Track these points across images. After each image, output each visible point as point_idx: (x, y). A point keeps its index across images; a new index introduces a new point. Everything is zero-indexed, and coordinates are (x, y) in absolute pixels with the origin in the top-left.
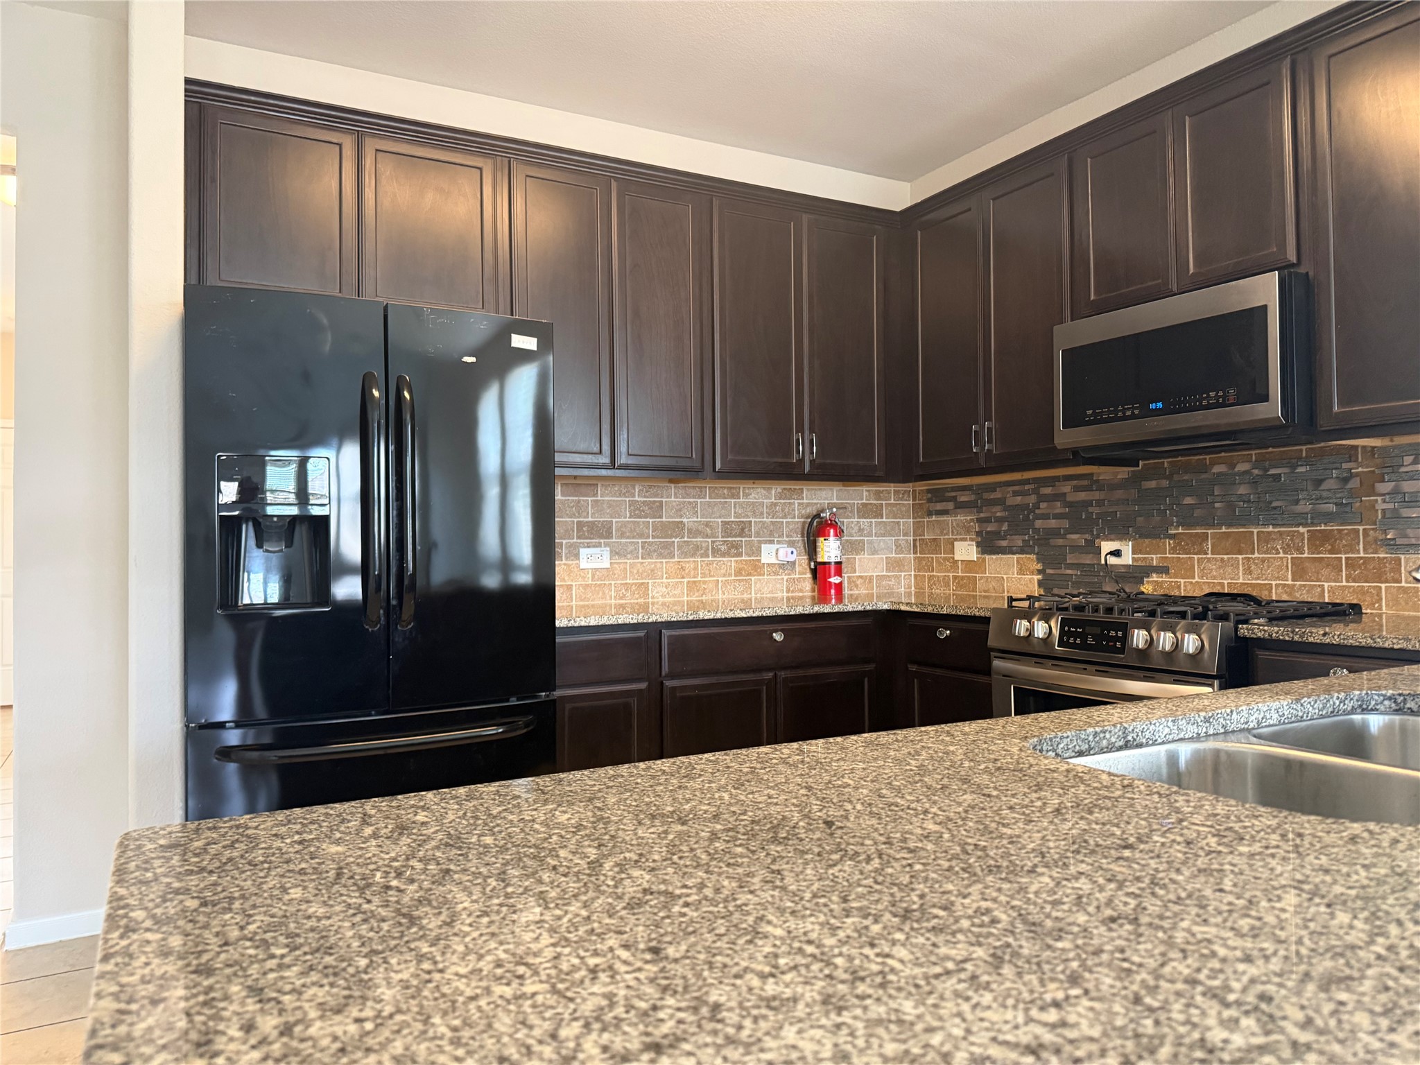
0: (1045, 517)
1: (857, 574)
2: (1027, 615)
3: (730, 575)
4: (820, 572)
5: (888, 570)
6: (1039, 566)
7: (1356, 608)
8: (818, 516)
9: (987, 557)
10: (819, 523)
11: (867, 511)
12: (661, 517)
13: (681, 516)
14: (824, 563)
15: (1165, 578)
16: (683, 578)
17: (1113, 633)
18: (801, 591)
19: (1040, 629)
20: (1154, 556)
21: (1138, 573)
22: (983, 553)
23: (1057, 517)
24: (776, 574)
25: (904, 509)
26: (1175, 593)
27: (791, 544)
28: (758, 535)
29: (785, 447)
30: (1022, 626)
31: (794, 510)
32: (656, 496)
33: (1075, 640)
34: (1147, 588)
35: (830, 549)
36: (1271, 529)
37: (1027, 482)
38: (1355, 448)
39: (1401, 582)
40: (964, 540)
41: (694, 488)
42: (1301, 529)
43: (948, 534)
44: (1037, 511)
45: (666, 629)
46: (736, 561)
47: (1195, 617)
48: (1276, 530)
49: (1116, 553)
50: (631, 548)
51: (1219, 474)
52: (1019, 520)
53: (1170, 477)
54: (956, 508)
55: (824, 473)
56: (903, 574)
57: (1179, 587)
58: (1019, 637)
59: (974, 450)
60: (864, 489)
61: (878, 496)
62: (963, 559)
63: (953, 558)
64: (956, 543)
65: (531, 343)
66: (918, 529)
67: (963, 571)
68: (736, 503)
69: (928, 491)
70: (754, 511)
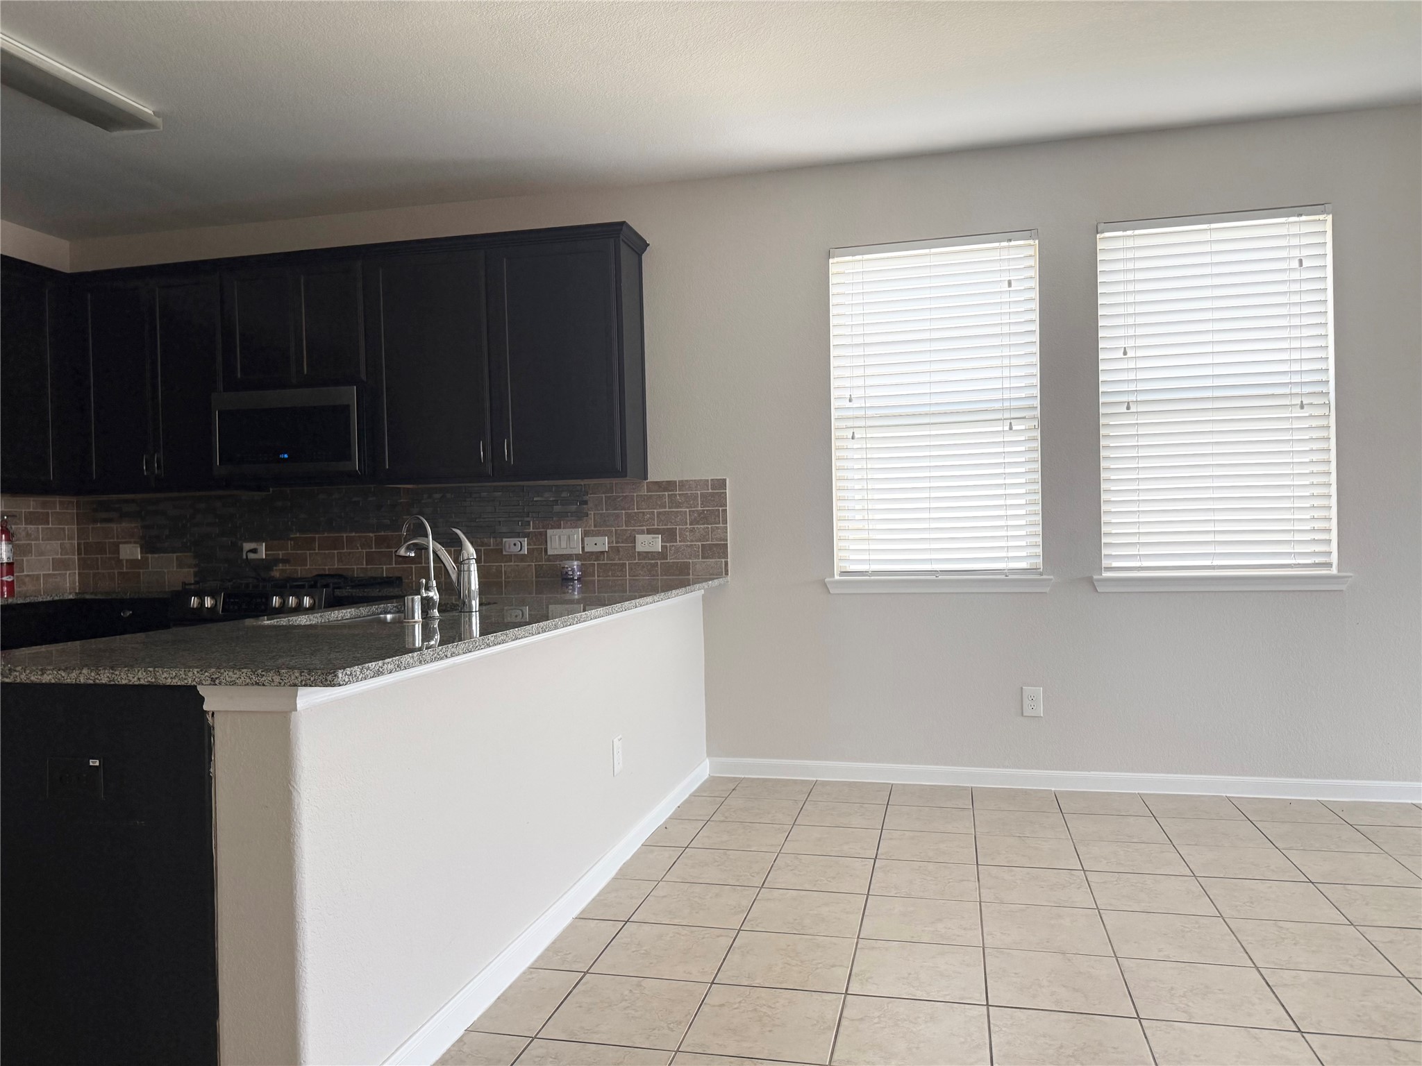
0: (200, 525)
1: (25, 573)
2: (201, 595)
5: (54, 569)
6: (195, 562)
7: (399, 579)
9: (150, 556)
11: (32, 519)
15: (287, 567)
17: (261, 600)
19: (208, 602)
20: (280, 552)
21: (268, 564)
22: (147, 553)
23: (210, 525)
25: (68, 517)
26: (296, 575)
30: (194, 601)
33: (235, 607)
34: (276, 574)
36: (353, 534)
37: (185, 499)
38: (400, 488)
39: (422, 564)
40: (130, 543)
42: (371, 535)
43: (112, 538)
44: (194, 521)
47: (311, 587)
48: (357, 535)
49: (254, 551)
51: (323, 500)
52: (179, 527)
53: (290, 500)
54: (120, 517)
56: (68, 572)
57: (298, 572)
58: (193, 608)
59: (145, 474)
60: (32, 499)
61: (44, 505)
62: (128, 558)
63: (119, 557)
64: (121, 546)
66: (82, 534)
67: (127, 569)
69: (93, 503)
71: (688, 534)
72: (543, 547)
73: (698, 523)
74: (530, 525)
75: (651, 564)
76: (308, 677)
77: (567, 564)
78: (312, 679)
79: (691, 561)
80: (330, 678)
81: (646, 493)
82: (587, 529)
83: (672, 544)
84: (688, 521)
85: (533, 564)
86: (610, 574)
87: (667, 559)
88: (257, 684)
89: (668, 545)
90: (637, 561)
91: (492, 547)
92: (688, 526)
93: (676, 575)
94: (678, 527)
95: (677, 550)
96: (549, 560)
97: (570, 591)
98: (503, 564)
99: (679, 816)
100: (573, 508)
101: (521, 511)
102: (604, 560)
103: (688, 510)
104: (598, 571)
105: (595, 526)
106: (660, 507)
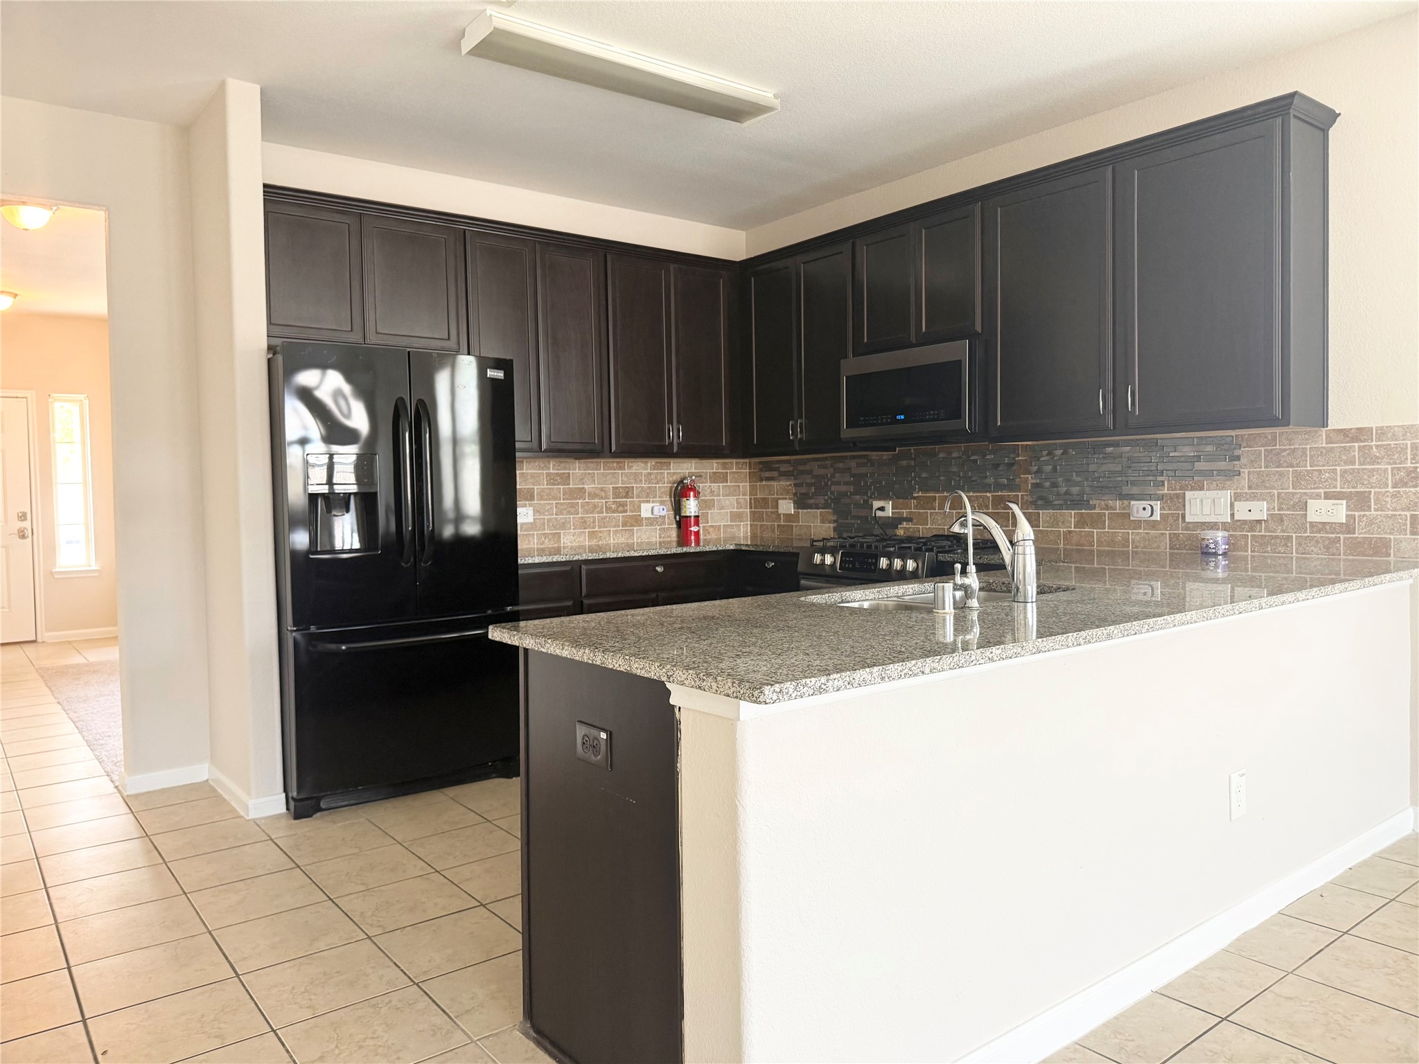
0: (839, 483)
1: (710, 524)
2: (823, 552)
3: (619, 526)
4: (683, 523)
5: (731, 521)
6: (834, 518)
8: (681, 482)
9: (800, 511)
10: (683, 487)
11: (716, 478)
12: (569, 484)
13: (583, 484)
14: (687, 517)
15: (910, 525)
16: (585, 529)
17: (870, 561)
18: (669, 537)
19: (829, 559)
20: (904, 511)
21: (895, 522)
22: (798, 508)
23: (846, 483)
24: (651, 524)
25: (742, 476)
26: (917, 535)
27: (662, 503)
28: (638, 496)
29: (661, 433)
30: (817, 558)
31: (664, 478)
32: (565, 469)
33: (850, 565)
34: (900, 532)
35: (691, 507)
37: (827, 458)
38: (1017, 445)
40: (785, 499)
41: (592, 462)
42: (988, 495)
43: (774, 494)
44: (834, 480)
45: (585, 565)
46: (623, 516)
49: (882, 509)
50: (548, 507)
51: (943, 458)
52: (822, 486)
53: (914, 459)
54: (780, 476)
55: (688, 452)
56: (742, 523)
57: (919, 531)
58: (816, 564)
59: (791, 438)
60: (715, 461)
61: (724, 466)
62: (784, 512)
63: (778, 512)
64: (779, 501)
65: (500, 374)
66: (753, 490)
67: (784, 522)
68: (622, 473)
69: (760, 463)
70: (636, 480)
71: (1389, 499)
72: (1180, 513)
73: (1405, 485)
74: (1163, 485)
75: (1329, 539)
76: (739, 689)
77: (1209, 535)
78: (742, 692)
79: (1392, 537)
80: (756, 693)
81: (1324, 445)
82: (1239, 491)
83: (1362, 513)
84: (1390, 482)
85: (1167, 532)
86: (1269, 549)
87: (1354, 533)
88: (700, 688)
89: (1357, 514)
90: (1308, 534)
91: (1118, 511)
92: (1390, 489)
93: (1368, 556)
94: (1373, 490)
95: (1371, 522)
96: (1187, 529)
97: (1211, 568)
98: (1130, 531)
99: (1347, 883)
100: (1222, 465)
101: (1154, 468)
102: (1260, 531)
103: (1389, 467)
104: (1252, 545)
105: (1250, 488)
106: (1346, 463)
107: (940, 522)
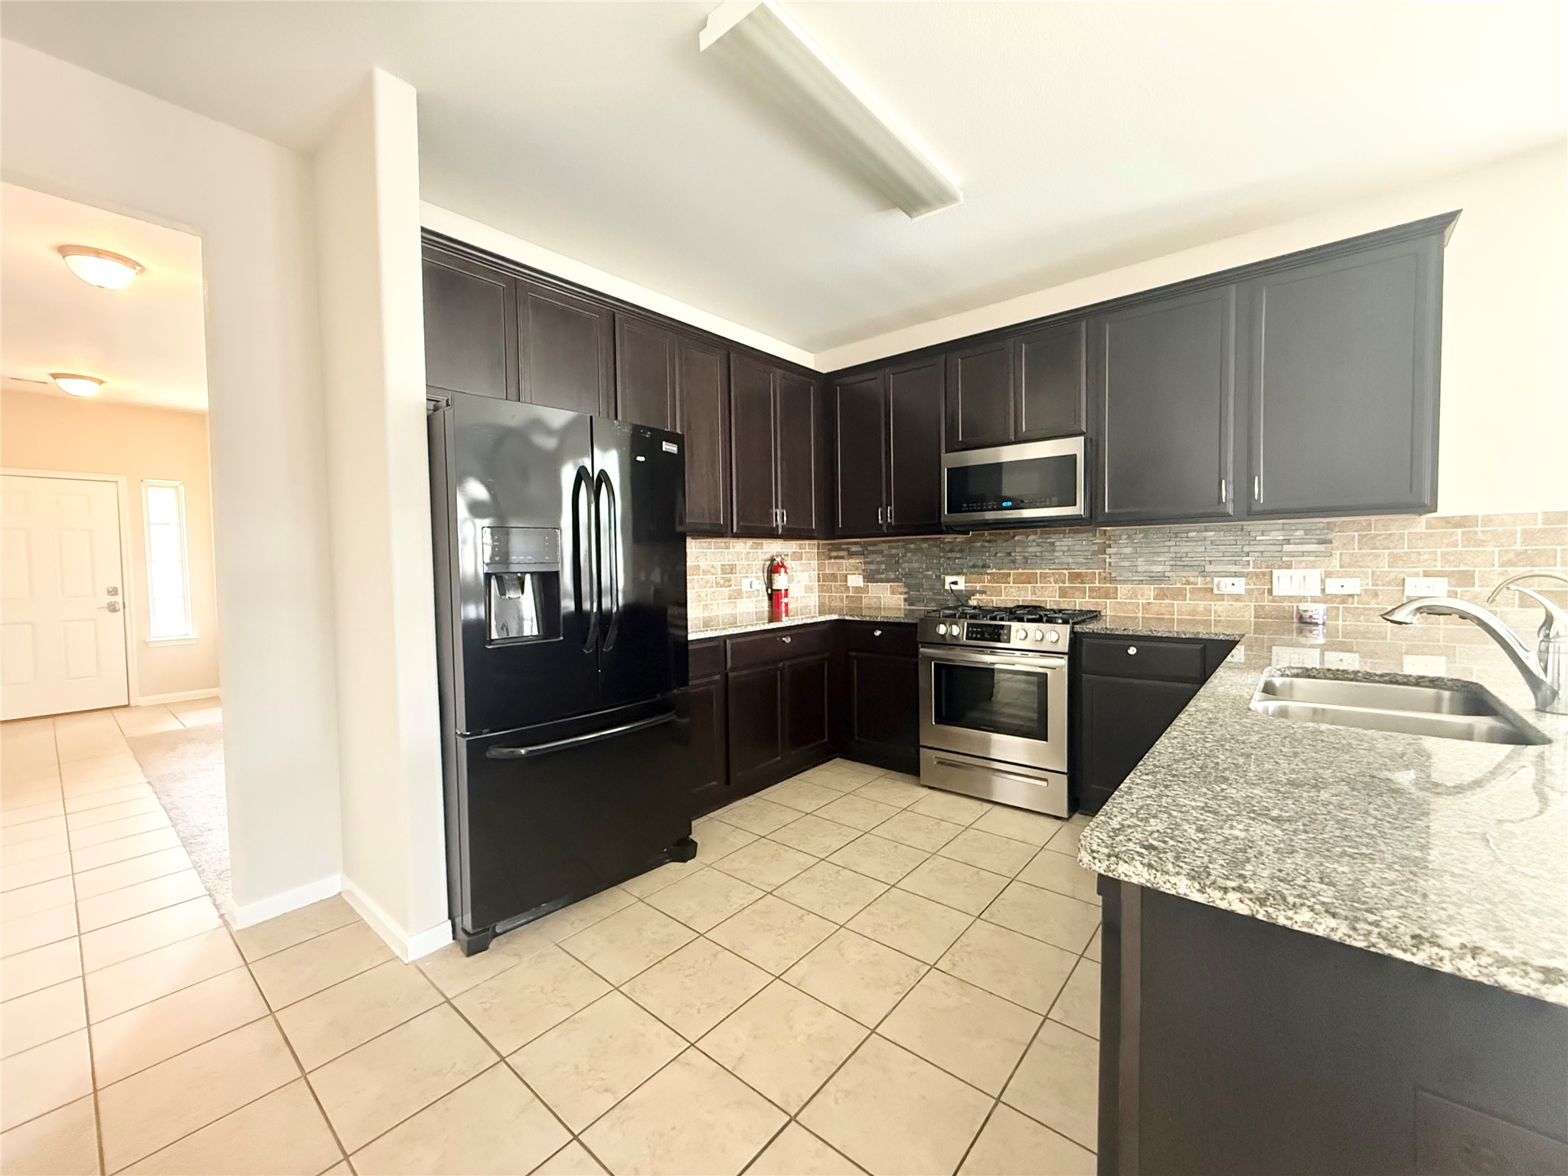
0: (910, 561)
3: (724, 599)
4: (775, 597)
5: (806, 593)
6: (905, 590)
7: (1096, 613)
8: (773, 560)
9: (870, 584)
10: (775, 565)
11: (798, 557)
13: (698, 561)
14: (778, 590)
15: (984, 597)
16: (700, 602)
17: (1001, 631)
18: (763, 607)
19: (955, 630)
20: (976, 585)
21: (967, 594)
22: (868, 582)
23: (918, 561)
24: (749, 597)
25: (813, 555)
27: (757, 578)
28: (740, 573)
29: (768, 516)
30: (942, 629)
31: (759, 556)
33: (976, 635)
34: (973, 602)
35: (780, 582)
36: (1047, 571)
37: (898, 541)
38: (1095, 529)
39: (1117, 599)
40: (855, 574)
41: (705, 542)
42: (1064, 571)
43: (843, 570)
44: (905, 558)
46: (727, 590)
49: (955, 583)
51: (1019, 541)
52: (894, 563)
53: (987, 542)
54: (849, 555)
55: (788, 534)
56: (812, 593)
57: (993, 602)
58: (940, 634)
59: (881, 523)
60: (796, 542)
61: (801, 546)
62: (853, 585)
63: (847, 585)
64: (848, 576)
65: (673, 448)
66: (820, 567)
67: (853, 593)
68: (728, 552)
69: (828, 544)
70: (738, 558)
74: (1249, 564)
77: (1304, 607)
82: (1330, 569)
83: (1464, 589)
85: (1252, 604)
86: (1363, 619)
89: (1458, 589)
91: (1199, 586)
92: (1496, 568)
94: (1477, 569)
96: (1274, 601)
98: (1213, 603)
100: (1313, 547)
102: (1353, 603)
104: (1343, 616)
105: (1341, 567)
106: (1447, 546)
107: (1014, 594)
